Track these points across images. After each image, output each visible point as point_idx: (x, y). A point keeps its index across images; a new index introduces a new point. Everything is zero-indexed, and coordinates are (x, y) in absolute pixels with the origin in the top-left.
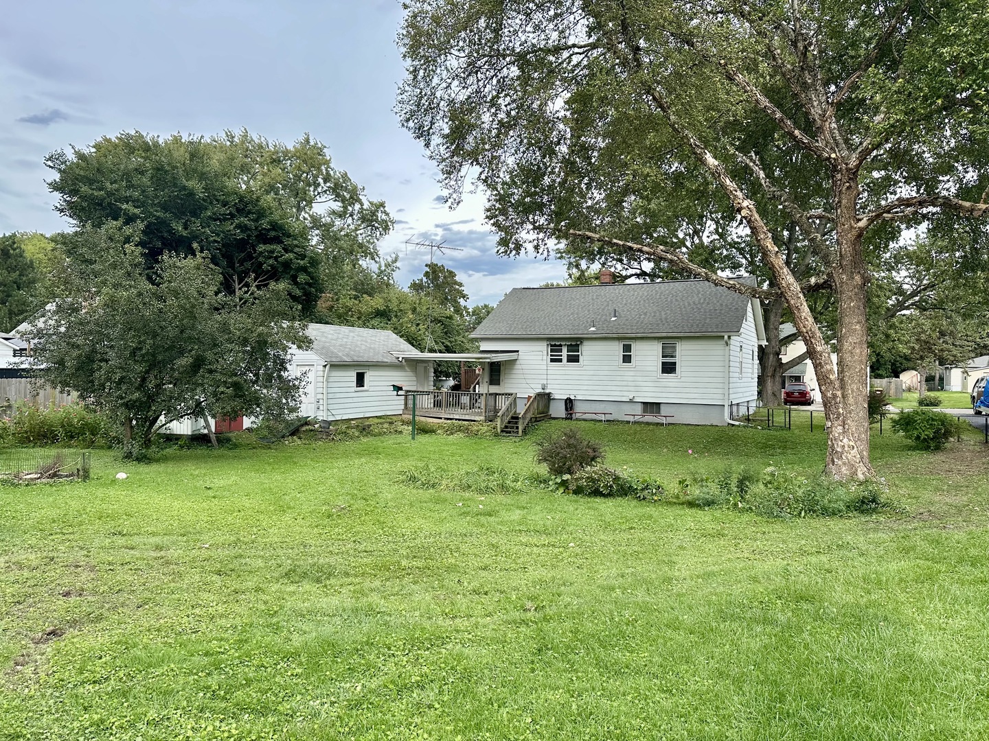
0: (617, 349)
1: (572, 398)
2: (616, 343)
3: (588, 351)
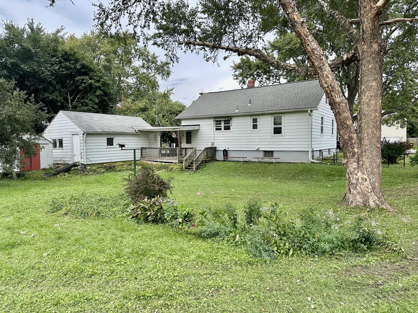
0: (249, 121)
1: (227, 149)
2: (249, 118)
3: (234, 123)
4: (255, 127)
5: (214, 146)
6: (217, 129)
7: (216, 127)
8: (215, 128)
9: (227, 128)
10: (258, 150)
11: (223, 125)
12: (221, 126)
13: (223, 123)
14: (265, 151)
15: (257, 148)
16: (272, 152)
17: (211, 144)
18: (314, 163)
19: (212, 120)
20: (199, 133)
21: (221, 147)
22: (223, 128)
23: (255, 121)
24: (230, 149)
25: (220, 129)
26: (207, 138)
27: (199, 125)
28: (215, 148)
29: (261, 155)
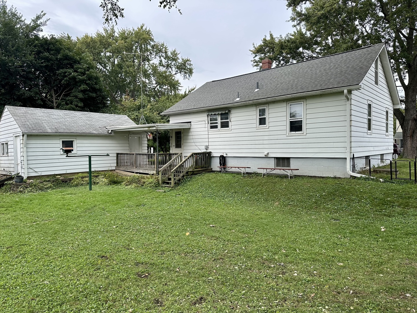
1: (225, 155)
3: (235, 117)
4: (262, 121)
5: (208, 151)
6: (212, 127)
7: (211, 123)
8: (209, 125)
9: (225, 125)
10: (266, 157)
11: (219, 121)
12: (217, 123)
13: (219, 118)
14: (277, 158)
15: (266, 153)
16: (288, 159)
17: (204, 147)
18: (355, 177)
19: (205, 115)
20: (190, 134)
21: (216, 153)
22: (219, 125)
23: (262, 112)
24: (229, 155)
25: (216, 127)
26: (200, 140)
27: (190, 122)
28: (210, 153)
29: (272, 164)
